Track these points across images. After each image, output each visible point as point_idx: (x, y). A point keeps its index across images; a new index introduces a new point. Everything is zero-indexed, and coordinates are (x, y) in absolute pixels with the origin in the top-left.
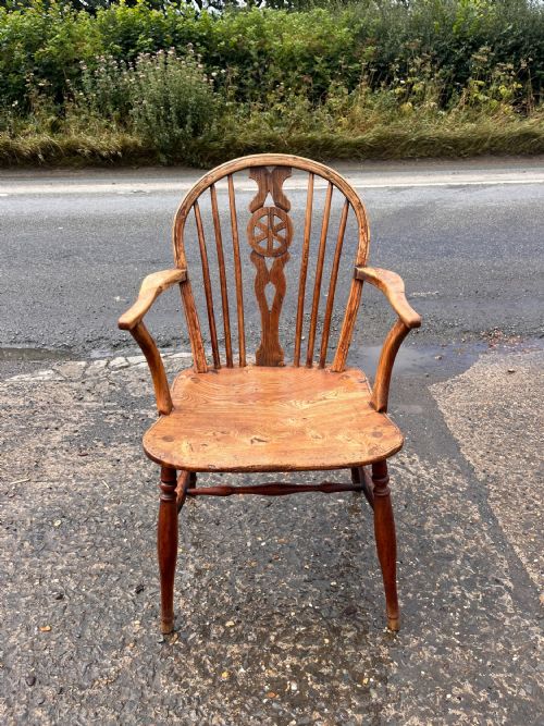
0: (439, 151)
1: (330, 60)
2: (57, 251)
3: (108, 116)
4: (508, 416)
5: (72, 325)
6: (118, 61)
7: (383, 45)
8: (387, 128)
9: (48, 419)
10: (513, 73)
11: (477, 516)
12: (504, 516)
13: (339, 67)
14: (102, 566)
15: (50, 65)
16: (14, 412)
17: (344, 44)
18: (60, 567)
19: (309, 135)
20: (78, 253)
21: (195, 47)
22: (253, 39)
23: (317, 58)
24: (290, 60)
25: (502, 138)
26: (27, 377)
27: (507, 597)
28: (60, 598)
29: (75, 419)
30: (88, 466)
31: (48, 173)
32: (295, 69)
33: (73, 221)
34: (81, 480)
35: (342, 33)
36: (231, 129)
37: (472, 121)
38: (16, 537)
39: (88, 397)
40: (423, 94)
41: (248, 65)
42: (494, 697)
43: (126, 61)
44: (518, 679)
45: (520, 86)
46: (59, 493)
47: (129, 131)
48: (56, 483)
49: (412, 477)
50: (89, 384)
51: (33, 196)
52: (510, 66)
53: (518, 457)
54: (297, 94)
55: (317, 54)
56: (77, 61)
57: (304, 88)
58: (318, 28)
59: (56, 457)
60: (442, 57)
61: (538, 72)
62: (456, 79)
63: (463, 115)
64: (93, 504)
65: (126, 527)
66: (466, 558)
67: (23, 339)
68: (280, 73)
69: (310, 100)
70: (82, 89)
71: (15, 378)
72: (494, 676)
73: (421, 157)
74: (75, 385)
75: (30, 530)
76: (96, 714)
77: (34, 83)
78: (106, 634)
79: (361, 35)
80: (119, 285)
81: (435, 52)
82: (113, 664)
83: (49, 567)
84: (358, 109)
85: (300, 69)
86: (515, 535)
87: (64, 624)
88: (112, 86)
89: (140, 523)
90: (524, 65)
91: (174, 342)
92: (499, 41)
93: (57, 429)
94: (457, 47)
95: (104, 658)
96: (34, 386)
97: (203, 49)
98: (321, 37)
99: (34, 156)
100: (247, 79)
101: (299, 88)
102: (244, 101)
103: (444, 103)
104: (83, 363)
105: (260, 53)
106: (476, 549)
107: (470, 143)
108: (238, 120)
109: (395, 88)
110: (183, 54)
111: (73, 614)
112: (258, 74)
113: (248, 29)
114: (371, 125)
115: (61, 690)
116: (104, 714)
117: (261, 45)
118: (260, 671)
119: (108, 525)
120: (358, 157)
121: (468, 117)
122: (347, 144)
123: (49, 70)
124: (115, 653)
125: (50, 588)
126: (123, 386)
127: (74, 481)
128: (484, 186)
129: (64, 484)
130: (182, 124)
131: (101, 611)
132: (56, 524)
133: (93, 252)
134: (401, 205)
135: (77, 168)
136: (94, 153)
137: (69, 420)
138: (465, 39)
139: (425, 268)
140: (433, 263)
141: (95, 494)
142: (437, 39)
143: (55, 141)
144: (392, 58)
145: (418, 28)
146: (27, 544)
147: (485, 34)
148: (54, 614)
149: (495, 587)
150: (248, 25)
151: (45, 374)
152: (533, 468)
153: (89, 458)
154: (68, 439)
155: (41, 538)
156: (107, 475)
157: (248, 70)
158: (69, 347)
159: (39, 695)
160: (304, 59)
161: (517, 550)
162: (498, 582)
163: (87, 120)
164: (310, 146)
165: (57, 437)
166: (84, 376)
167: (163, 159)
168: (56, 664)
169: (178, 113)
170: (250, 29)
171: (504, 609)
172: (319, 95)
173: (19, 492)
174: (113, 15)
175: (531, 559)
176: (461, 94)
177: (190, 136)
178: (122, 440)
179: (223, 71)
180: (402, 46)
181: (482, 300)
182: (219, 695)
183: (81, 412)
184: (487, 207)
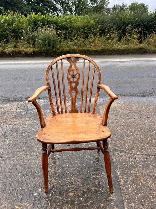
0: (118, 52)
1: (89, 28)
2: (14, 77)
3: (30, 43)
5: (16, 94)
6: (33, 29)
7: (103, 25)
8: (104, 46)
9: (9, 113)
10: (137, 32)
13: (91, 30)
14: (18, 139)
15: (14, 30)
17: (93, 24)
18: (9, 139)
19: (83, 48)
20: (19, 78)
21: (53, 25)
22: (69, 23)
23: (86, 28)
24: (78, 29)
25: (135, 49)
26: (5, 105)
28: (9, 144)
29: (15, 113)
31: (13, 58)
32: (80, 31)
33: (18, 70)
35: (92, 22)
36: (62, 47)
37: (127, 45)
39: (18, 109)
40: (113, 38)
41: (67, 30)
43: (35, 29)
45: (139, 35)
46: (10, 127)
47: (35, 47)
48: (9, 125)
50: (19, 106)
51: (9, 64)
52: (137, 30)
53: (114, 119)
54: (80, 38)
55: (86, 27)
56: (22, 29)
57: (82, 36)
58: (86, 20)
60: (119, 28)
61: (145, 31)
62: (123, 34)
63: (124, 43)
64: (17, 129)
65: (24, 133)
67: (4, 97)
68: (76, 32)
69: (84, 39)
70: (23, 36)
73: (113, 54)
74: (16, 107)
75: (3, 133)
77: (10, 34)
79: (98, 22)
81: (117, 27)
82: (19, 154)
83: (7, 139)
84: (97, 41)
85: (81, 31)
87: (9, 148)
88: (31, 36)
89: (27, 132)
90: (140, 30)
91: (41, 98)
92: (134, 23)
93: (10, 115)
94: (123, 25)
95: (17, 153)
96: (6, 107)
97: (55, 26)
98: (87, 23)
99: (9, 54)
100: (67, 34)
101: (81, 36)
102: (66, 39)
103: (120, 40)
104: (18, 102)
105: (70, 27)
107: (126, 50)
108: (64, 44)
109: (106, 36)
110: (50, 27)
111: (11, 147)
112: (70, 32)
113: (67, 20)
114: (100, 46)
116: (15, 162)
117: (71, 25)
119: (20, 132)
120: (96, 54)
121: (126, 44)
122: (94, 51)
123: (14, 31)
124: (19, 152)
125: (7, 143)
126: (27, 107)
128: (127, 61)
129: (11, 125)
130: (49, 46)
132: (9, 132)
133: (23, 78)
134: (104, 66)
135: (21, 57)
136: (26, 53)
137: (13, 113)
138: (125, 23)
139: (105, 81)
140: (108, 80)
141: (18, 127)
142: (117, 23)
143: (16, 50)
144: (105, 28)
145: (112, 20)
147: (130, 21)
148: (7, 147)
150: (67, 19)
151: (9, 105)
152: (116, 121)
153: (18, 121)
154: (13, 117)
156: (21, 124)
157: (67, 31)
158: (15, 99)
160: (82, 29)
163: (24, 44)
164: (84, 51)
165: (10, 117)
167: (45, 55)
169: (48, 43)
170: (68, 21)
172: (86, 38)
173: (1, 127)
174: (32, 17)
176: (124, 37)
177: (52, 49)
178: (25, 117)
179: (61, 32)
180: (108, 25)
181: (117, 88)
183: (17, 112)
184: (126, 67)
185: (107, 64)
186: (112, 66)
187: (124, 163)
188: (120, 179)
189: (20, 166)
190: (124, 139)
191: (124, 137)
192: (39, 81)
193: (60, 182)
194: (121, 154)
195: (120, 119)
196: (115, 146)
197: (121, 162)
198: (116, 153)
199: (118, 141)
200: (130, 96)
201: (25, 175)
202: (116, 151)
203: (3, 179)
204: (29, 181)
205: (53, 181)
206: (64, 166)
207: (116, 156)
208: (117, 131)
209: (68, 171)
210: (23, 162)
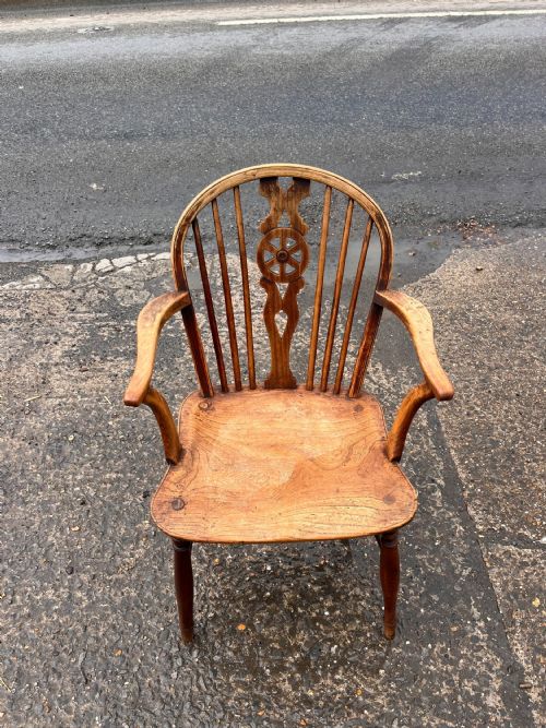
2: (22, 121)
4: (467, 321)
5: (54, 221)
9: (46, 334)
11: (424, 423)
12: (447, 422)
14: (114, 476)
16: (13, 325)
18: (79, 477)
20: (45, 123)
26: (17, 284)
27: (438, 494)
28: (83, 503)
29: (71, 332)
30: (90, 381)
33: (32, 76)
34: (86, 396)
38: (38, 451)
39: (80, 308)
42: (417, 572)
44: (437, 560)
46: (68, 409)
48: (64, 399)
49: (373, 387)
50: (79, 293)
53: (469, 364)
59: (60, 372)
64: (99, 419)
65: (129, 440)
66: (411, 461)
67: (7, 239)
71: (6, 286)
72: (419, 557)
74: (65, 293)
75: (49, 444)
76: (123, 594)
78: (123, 531)
80: (93, 168)
82: (132, 555)
83: (71, 477)
86: (454, 439)
87: (90, 525)
89: (141, 436)
91: (155, 239)
93: (56, 343)
95: (124, 550)
96: (27, 296)
104: (70, 267)
106: (419, 453)
111: (95, 516)
115: (94, 577)
116: (128, 593)
118: (243, 556)
119: (114, 439)
124: (132, 546)
125: (74, 495)
126: (113, 298)
127: (79, 397)
129: (71, 400)
131: (118, 513)
132: (71, 439)
134: (394, 47)
137: (66, 334)
139: (411, 140)
140: (420, 133)
141: (100, 410)
146: (48, 457)
148: (80, 517)
149: (430, 485)
151: (35, 281)
152: (480, 375)
153: (90, 374)
154: (68, 354)
155: (60, 452)
156: (107, 391)
158: (53, 246)
159: (77, 580)
161: (453, 453)
162: (433, 481)
165: (57, 352)
166: (73, 282)
168: (89, 556)
171: (434, 503)
173: (33, 409)
175: (462, 461)
178: (117, 354)
181: (464, 182)
182: (213, 575)
183: (75, 324)
184: (486, 51)
185: (407, 37)
186: (428, 44)
187: (536, 603)
188: (529, 674)
189: (152, 615)
190: (520, 472)
191: (522, 464)
192: (134, 146)
193: (311, 693)
194: (520, 554)
195: (492, 365)
196: (493, 514)
197: (524, 596)
198: (499, 550)
199: (500, 483)
200: (519, 225)
201: (179, 662)
202: (499, 540)
203: (102, 684)
204: (199, 687)
205: (287, 687)
206: (314, 615)
207: (502, 564)
208: (490, 429)
209: (333, 641)
210: (158, 595)
